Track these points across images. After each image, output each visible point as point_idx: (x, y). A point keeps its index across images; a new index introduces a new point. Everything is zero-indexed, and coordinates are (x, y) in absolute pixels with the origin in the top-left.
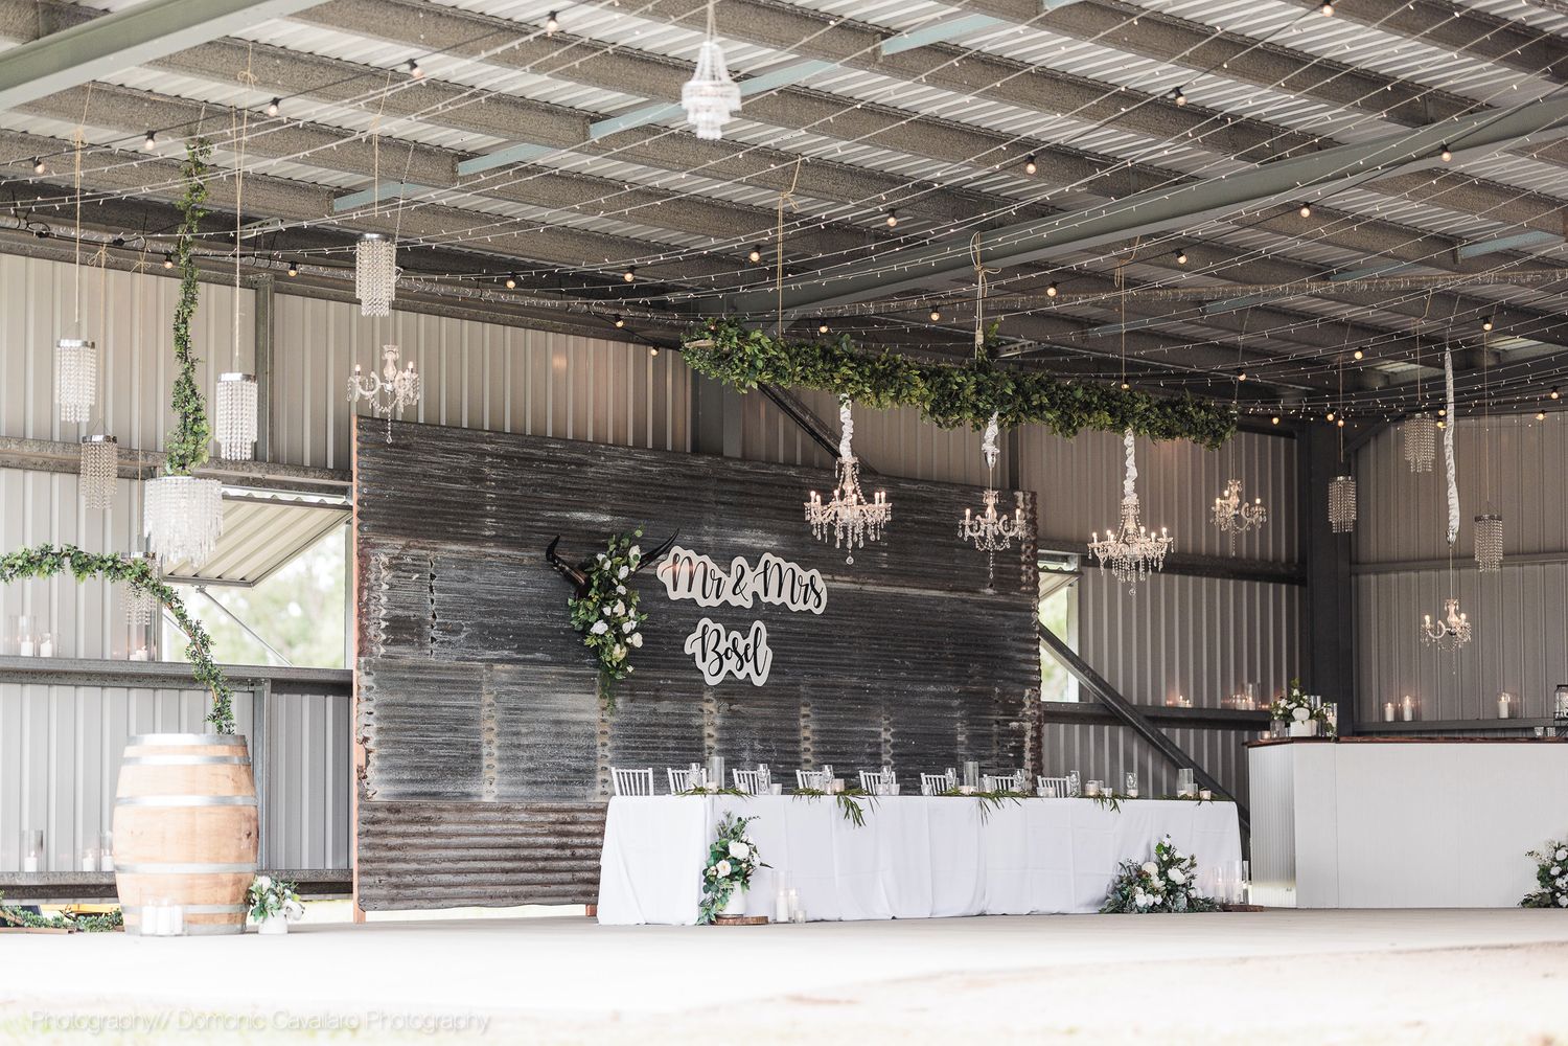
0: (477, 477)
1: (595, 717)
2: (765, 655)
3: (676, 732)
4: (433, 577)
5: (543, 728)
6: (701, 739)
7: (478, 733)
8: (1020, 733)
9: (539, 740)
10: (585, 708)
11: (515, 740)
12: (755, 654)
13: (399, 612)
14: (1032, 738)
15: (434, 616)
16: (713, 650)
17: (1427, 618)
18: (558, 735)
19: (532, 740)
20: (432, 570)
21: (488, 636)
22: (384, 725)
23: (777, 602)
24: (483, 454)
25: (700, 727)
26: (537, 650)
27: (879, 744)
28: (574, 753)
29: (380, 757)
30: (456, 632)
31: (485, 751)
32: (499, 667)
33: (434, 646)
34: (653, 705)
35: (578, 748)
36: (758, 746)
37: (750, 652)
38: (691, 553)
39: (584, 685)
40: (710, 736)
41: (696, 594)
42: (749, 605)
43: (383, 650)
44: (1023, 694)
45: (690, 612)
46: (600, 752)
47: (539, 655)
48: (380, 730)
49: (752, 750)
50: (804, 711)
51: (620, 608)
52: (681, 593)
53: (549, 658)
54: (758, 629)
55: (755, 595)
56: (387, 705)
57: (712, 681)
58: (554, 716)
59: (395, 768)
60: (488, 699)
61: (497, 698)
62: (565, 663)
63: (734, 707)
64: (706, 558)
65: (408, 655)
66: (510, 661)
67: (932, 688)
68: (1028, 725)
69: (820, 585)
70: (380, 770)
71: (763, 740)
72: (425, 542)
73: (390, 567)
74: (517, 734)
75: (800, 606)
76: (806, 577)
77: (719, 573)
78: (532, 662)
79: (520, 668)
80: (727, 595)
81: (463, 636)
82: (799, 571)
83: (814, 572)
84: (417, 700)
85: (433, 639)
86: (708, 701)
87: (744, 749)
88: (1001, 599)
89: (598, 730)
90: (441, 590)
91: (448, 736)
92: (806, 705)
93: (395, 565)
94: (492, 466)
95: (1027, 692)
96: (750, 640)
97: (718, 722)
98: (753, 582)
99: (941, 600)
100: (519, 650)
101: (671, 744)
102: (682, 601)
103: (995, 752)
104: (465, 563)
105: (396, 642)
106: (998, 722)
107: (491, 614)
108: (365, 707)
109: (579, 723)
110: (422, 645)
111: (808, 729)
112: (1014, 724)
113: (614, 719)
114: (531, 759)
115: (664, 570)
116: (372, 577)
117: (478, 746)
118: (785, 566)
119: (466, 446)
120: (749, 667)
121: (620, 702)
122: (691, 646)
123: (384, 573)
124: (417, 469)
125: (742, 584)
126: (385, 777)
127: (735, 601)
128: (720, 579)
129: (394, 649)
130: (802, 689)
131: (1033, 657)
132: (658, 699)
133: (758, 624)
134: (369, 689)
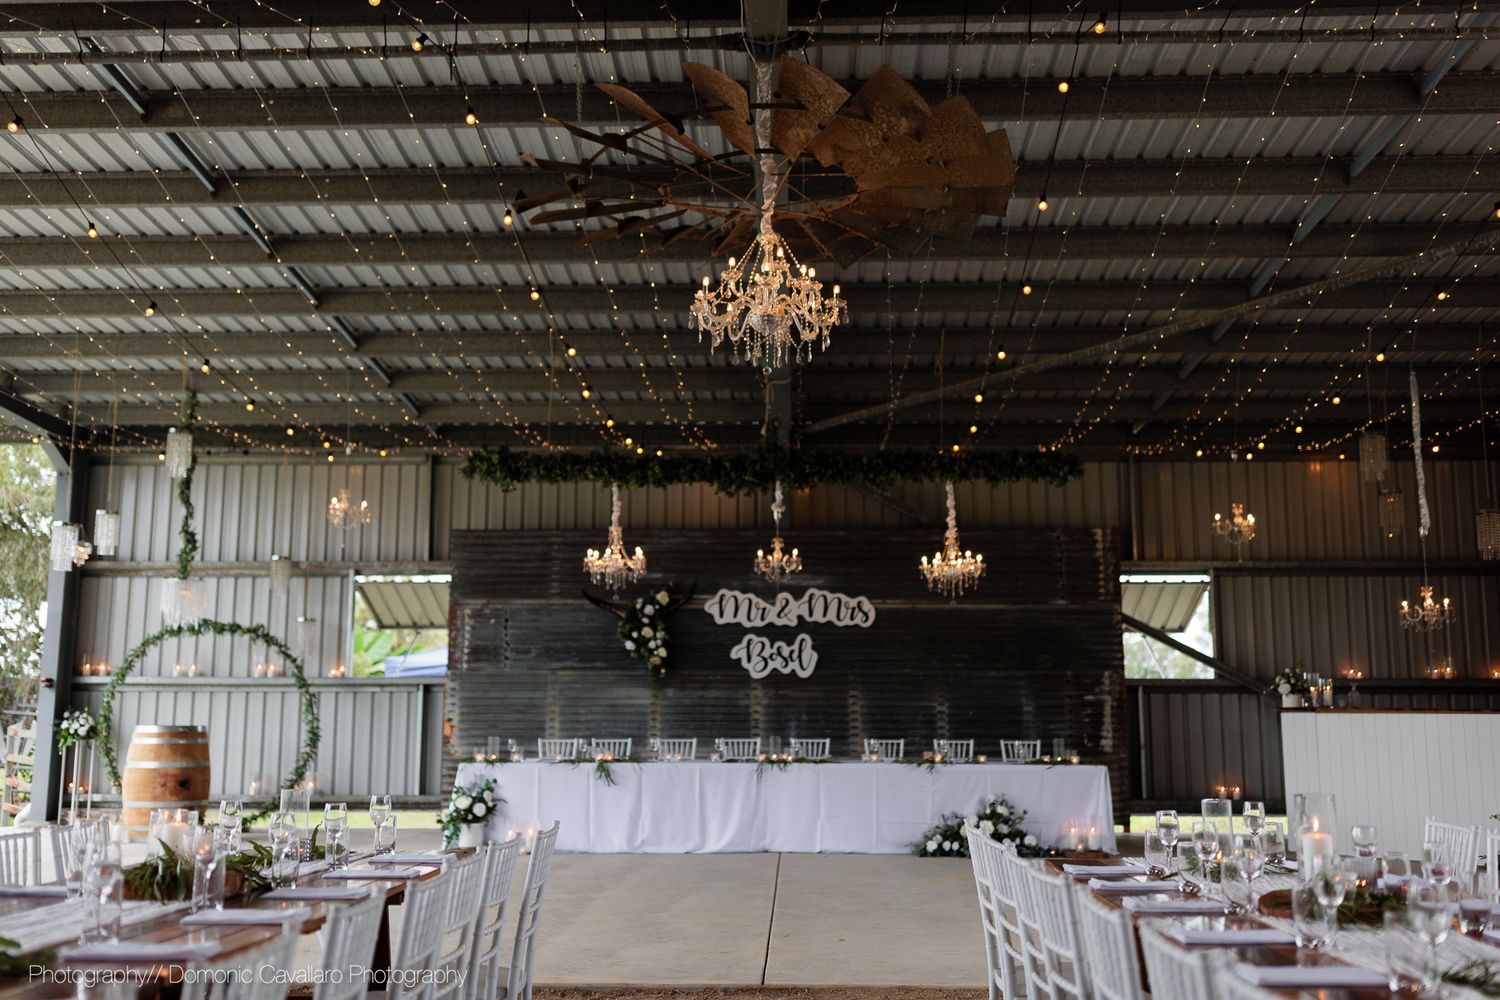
0: (545, 558)
1: (647, 702)
2: (810, 658)
3: (723, 710)
4: (507, 620)
5: (599, 709)
6: (748, 714)
7: (544, 714)
8: (1100, 705)
9: (597, 717)
10: (641, 697)
11: (575, 718)
12: (800, 656)
13: (479, 643)
14: (1112, 707)
15: (508, 644)
16: (759, 655)
17: (1405, 604)
18: (612, 714)
19: (590, 717)
20: (508, 617)
21: (551, 653)
22: (465, 710)
23: (822, 620)
24: (552, 544)
25: (747, 707)
26: (596, 661)
27: (934, 715)
28: (627, 725)
29: (461, 730)
30: (528, 652)
31: (548, 725)
32: (562, 673)
33: (508, 662)
34: (700, 693)
35: (630, 722)
36: (804, 717)
37: (795, 655)
38: (737, 593)
39: (639, 681)
40: (756, 712)
41: (742, 618)
42: (794, 623)
43: (465, 666)
44: (1102, 676)
45: (736, 632)
46: (651, 723)
47: (597, 664)
48: (462, 714)
49: (798, 720)
50: (852, 693)
51: (647, 632)
52: (728, 618)
53: (605, 665)
54: (803, 640)
55: (800, 618)
56: (467, 699)
57: (755, 675)
58: (609, 702)
59: (473, 736)
60: (553, 693)
61: (561, 690)
62: (620, 668)
63: (781, 692)
64: (751, 596)
65: (487, 668)
66: (572, 668)
67: (993, 673)
68: (1107, 698)
69: (867, 606)
70: (461, 737)
71: (808, 714)
72: (500, 600)
73: (472, 616)
74: (578, 714)
75: (847, 622)
76: (853, 602)
77: (763, 604)
78: (591, 668)
79: (580, 673)
80: (772, 617)
81: (532, 655)
82: (844, 598)
83: (863, 599)
84: (492, 695)
85: (507, 658)
86: (755, 689)
87: (790, 720)
88: (1075, 607)
89: (649, 710)
90: (513, 628)
91: (520, 716)
92: (853, 689)
93: (477, 615)
94: (559, 551)
95: (1107, 673)
96: (796, 647)
97: (765, 702)
98: (797, 609)
99: (1002, 612)
100: (580, 661)
101: (719, 717)
102: (728, 625)
103: (1067, 718)
104: (536, 611)
105: (476, 661)
106: (1069, 696)
107: (556, 641)
108: (449, 700)
109: (633, 706)
110: (499, 662)
111: (856, 706)
112: (1090, 698)
113: (663, 703)
114: (589, 729)
115: (711, 607)
116: (459, 623)
117: (544, 722)
118: (830, 596)
119: (537, 541)
120: (794, 665)
121: (670, 692)
122: (738, 652)
123: (467, 620)
124: (498, 557)
125: (786, 610)
126: (465, 741)
127: (779, 622)
128: (764, 609)
129: (474, 665)
130: (851, 678)
131: (1116, 648)
132: (705, 688)
133: (803, 636)
134: (453, 689)
